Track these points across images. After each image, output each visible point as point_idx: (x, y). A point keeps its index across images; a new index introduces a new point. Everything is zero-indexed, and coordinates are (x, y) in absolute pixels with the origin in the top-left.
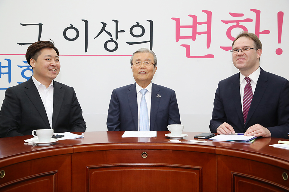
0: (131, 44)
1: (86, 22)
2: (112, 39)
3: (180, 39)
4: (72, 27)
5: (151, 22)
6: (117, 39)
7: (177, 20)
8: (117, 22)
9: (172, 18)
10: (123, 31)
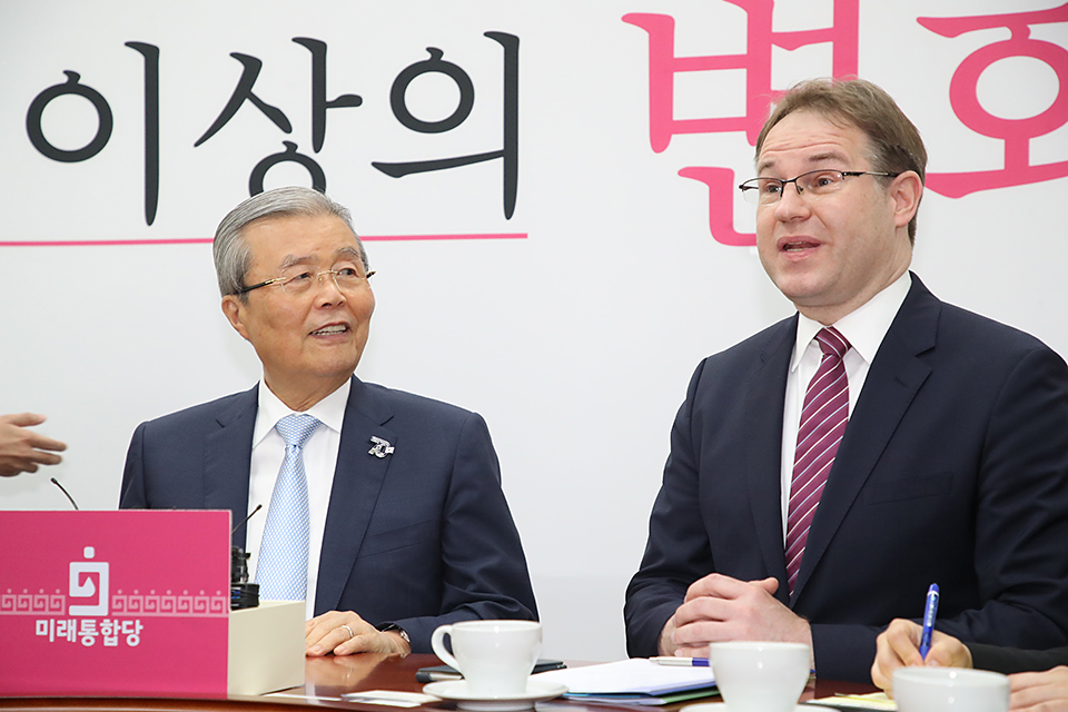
0: (396, 170)
1: (150, 54)
2: (291, 146)
3: (674, 136)
4: (73, 85)
5: (510, 44)
6: (318, 143)
7: (659, 29)
8: (318, 49)
9: (629, 18)
10: (352, 101)
